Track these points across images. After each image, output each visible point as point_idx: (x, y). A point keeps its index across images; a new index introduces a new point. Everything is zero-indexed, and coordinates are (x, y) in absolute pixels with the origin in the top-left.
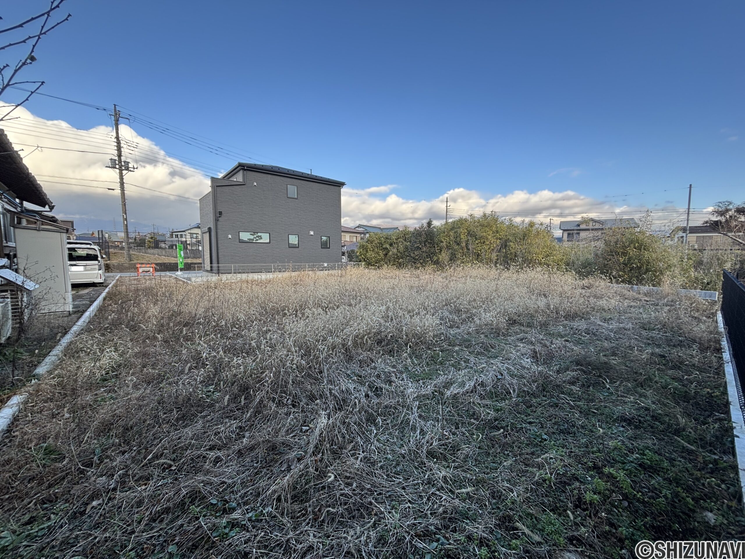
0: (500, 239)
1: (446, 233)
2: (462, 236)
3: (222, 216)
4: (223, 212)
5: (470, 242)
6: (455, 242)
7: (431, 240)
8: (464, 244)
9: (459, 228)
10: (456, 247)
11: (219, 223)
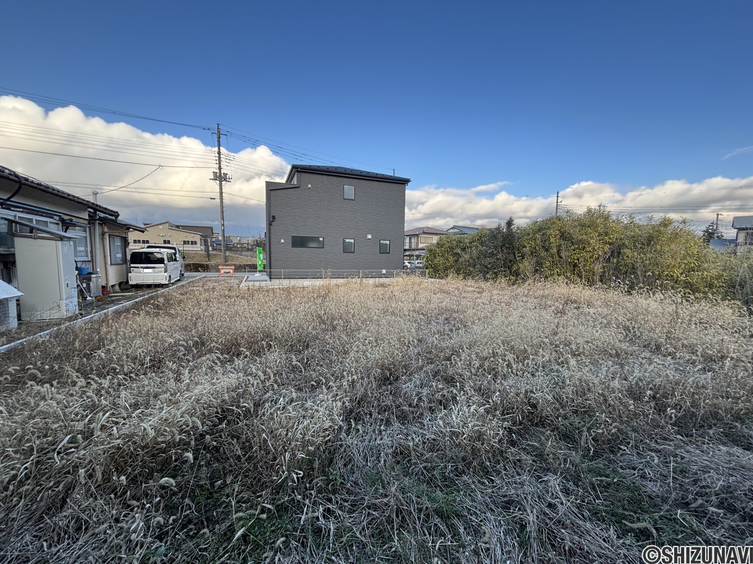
0: (610, 244)
1: (531, 235)
2: (552, 240)
3: (276, 220)
4: (276, 217)
5: (563, 248)
6: (543, 247)
7: (509, 244)
8: (555, 250)
9: (549, 228)
10: (543, 254)
11: (272, 227)
